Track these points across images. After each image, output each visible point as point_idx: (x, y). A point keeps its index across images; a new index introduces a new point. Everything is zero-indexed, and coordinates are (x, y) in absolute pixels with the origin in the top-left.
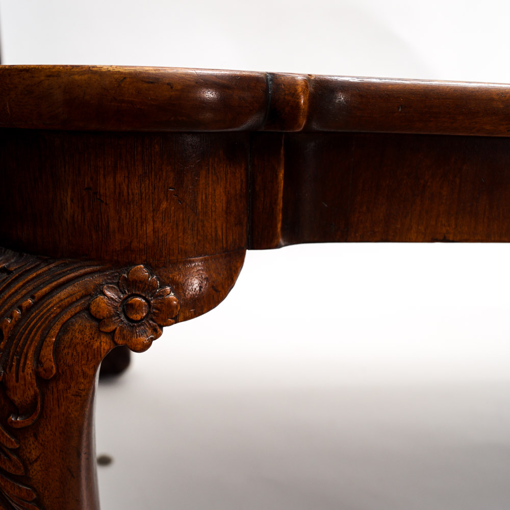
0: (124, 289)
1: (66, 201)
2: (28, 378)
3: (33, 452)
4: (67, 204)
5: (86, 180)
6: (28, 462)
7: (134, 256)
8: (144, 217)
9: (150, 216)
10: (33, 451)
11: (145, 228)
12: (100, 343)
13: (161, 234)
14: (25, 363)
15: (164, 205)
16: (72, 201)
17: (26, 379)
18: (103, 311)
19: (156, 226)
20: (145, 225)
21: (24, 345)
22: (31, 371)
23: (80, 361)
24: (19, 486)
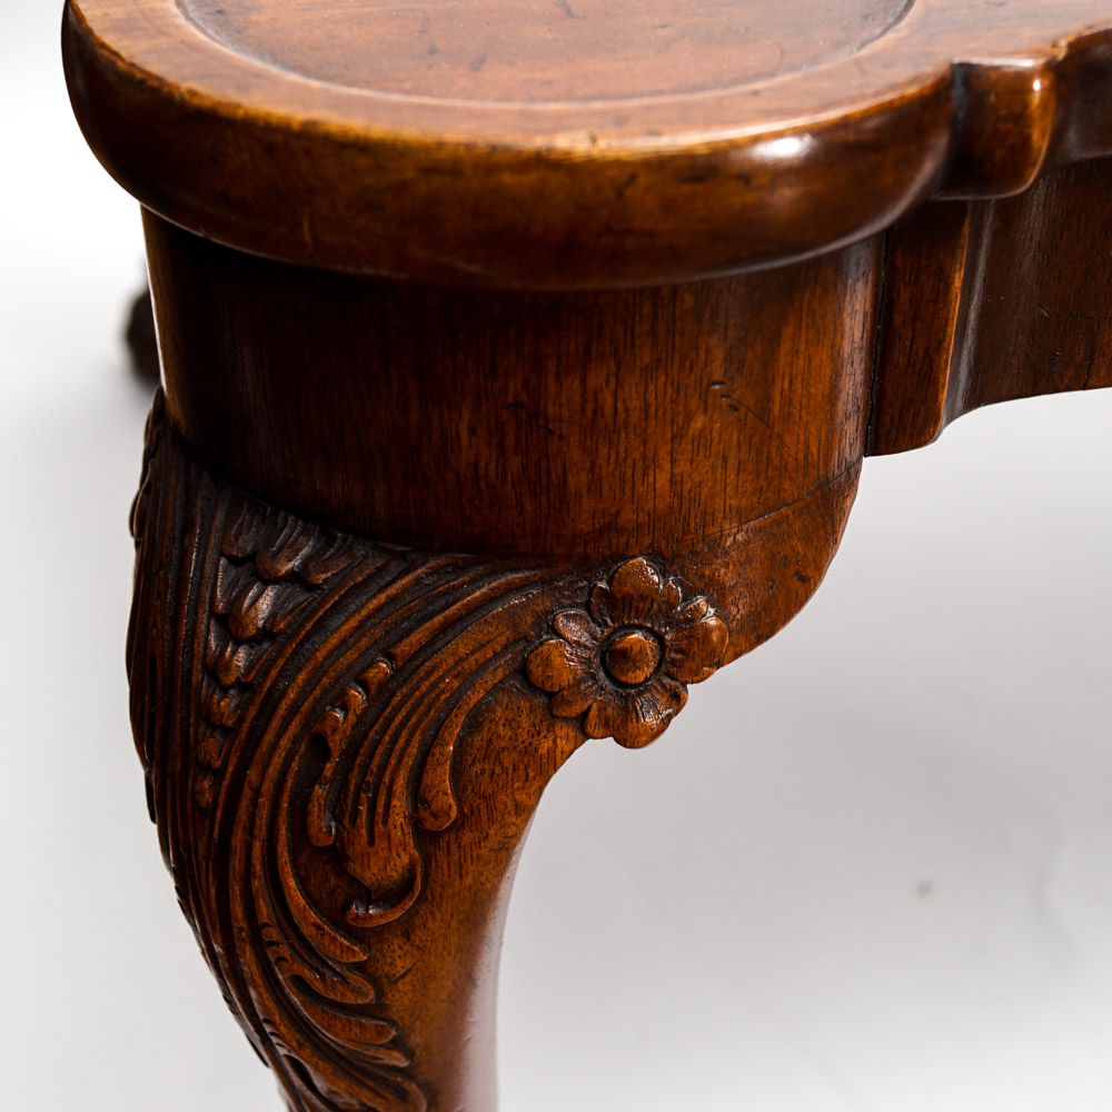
0: (602, 615)
1: (457, 432)
2: (396, 835)
3: (399, 963)
4: (459, 437)
5: (512, 388)
6: (385, 980)
7: (624, 540)
8: (651, 456)
9: (663, 452)
10: (398, 960)
11: (651, 479)
12: (554, 741)
13: (688, 486)
14: (388, 806)
15: (699, 422)
16: (472, 431)
17: (392, 836)
18: (561, 674)
19: (677, 471)
20: (651, 473)
21: (383, 768)
22: (402, 820)
23: (510, 783)
24: (360, 1023)
